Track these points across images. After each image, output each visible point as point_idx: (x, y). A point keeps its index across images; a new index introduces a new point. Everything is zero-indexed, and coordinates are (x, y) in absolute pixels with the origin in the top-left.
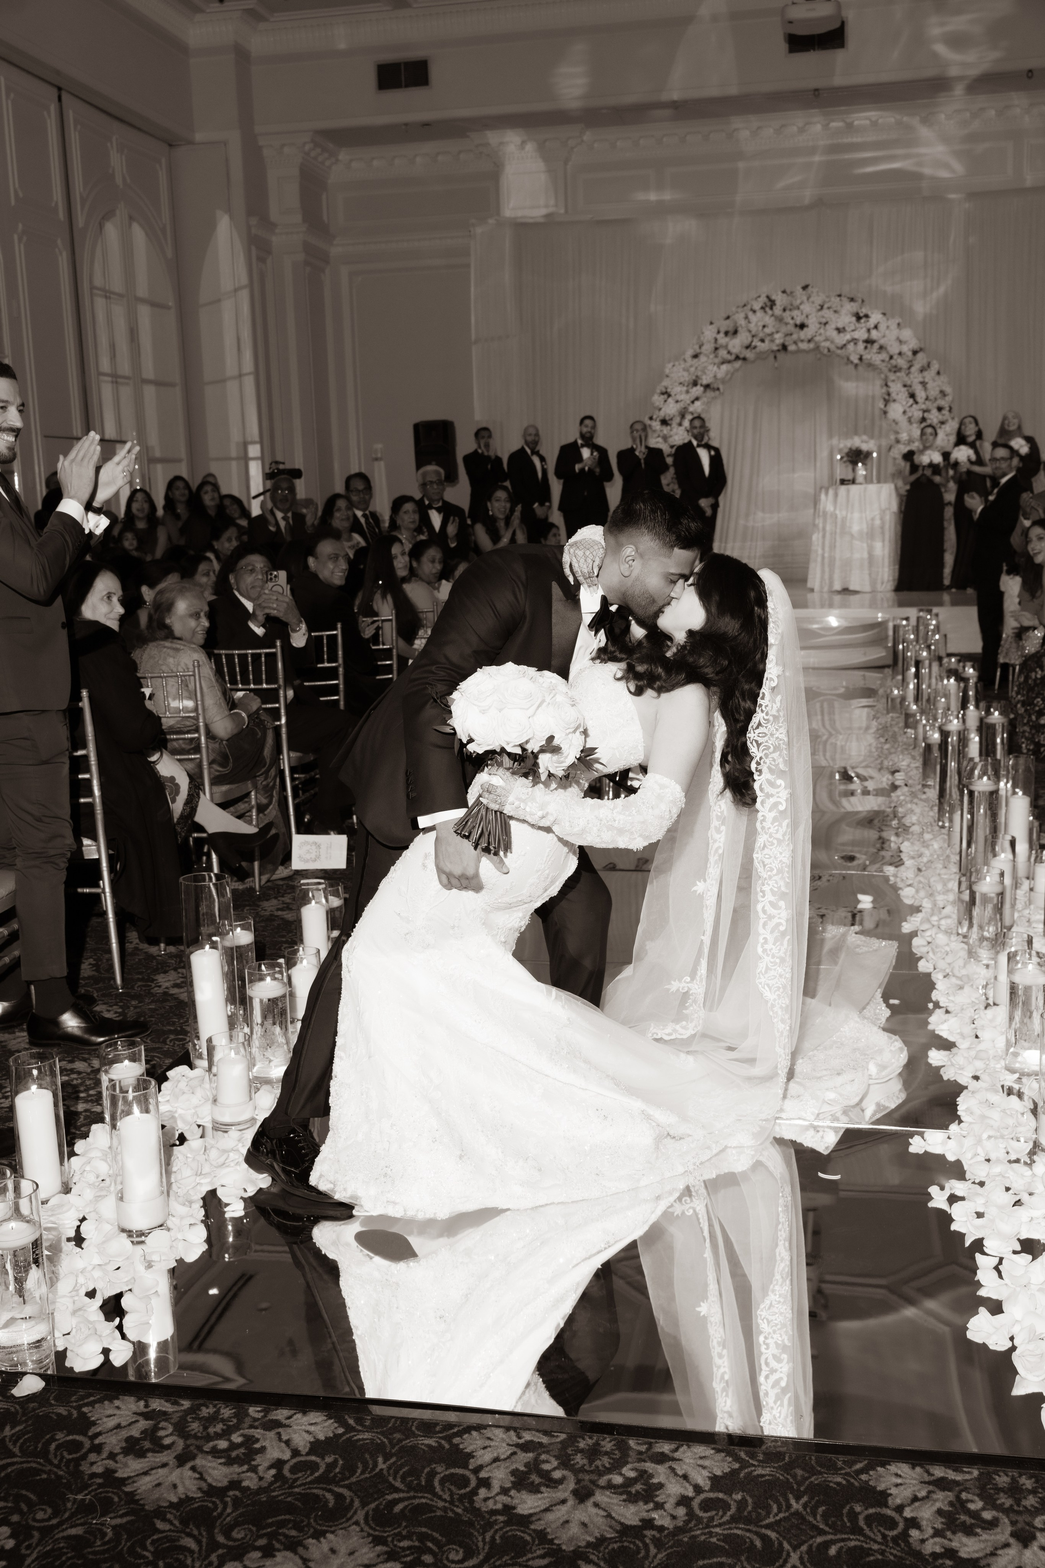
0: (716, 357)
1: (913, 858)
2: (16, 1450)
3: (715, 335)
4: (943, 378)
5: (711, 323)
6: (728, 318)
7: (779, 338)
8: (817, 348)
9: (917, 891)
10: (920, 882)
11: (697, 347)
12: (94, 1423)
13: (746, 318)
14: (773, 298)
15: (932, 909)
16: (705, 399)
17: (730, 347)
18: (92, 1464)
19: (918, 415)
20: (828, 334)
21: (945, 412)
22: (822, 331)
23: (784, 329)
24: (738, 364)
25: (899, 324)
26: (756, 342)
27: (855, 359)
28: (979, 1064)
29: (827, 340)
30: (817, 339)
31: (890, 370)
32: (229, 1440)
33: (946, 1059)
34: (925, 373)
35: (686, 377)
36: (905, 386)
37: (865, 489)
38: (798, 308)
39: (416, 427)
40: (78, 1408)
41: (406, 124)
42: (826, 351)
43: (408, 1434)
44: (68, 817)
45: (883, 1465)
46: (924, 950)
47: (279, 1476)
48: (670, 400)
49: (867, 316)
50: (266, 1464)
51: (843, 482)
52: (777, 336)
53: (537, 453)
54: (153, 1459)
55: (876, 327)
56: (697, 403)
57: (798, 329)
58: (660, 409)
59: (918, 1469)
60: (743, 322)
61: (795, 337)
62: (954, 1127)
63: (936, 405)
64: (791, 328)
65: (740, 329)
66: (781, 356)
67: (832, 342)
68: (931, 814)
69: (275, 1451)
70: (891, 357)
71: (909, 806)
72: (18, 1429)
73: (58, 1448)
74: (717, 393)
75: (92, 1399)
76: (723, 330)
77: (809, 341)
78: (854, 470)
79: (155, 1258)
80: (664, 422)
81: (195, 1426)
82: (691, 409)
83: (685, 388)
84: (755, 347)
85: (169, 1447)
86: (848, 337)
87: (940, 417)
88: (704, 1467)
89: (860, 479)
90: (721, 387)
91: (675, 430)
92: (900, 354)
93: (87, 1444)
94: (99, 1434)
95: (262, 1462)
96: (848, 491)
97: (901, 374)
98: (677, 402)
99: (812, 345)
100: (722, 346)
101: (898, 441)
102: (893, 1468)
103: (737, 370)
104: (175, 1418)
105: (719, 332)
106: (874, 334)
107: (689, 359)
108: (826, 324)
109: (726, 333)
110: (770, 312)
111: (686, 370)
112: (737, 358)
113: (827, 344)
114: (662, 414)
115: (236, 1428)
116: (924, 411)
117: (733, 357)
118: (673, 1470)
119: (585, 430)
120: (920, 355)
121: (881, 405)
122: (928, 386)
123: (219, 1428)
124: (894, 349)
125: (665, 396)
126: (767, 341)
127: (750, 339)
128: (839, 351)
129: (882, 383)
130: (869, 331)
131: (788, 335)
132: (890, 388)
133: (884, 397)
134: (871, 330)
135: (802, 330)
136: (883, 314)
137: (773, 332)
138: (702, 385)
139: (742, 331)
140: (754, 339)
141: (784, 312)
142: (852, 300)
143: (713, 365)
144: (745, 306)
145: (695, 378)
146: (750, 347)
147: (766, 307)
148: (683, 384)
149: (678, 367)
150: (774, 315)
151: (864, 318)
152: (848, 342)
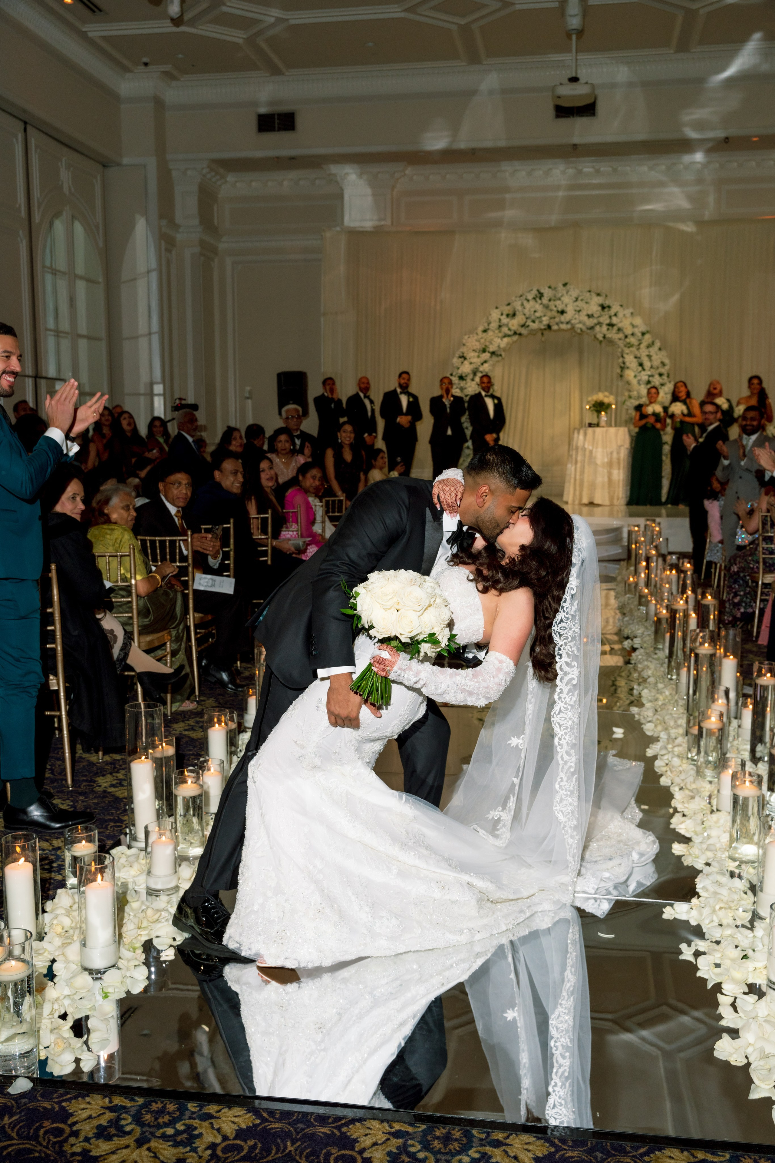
0: (500, 332)
1: (651, 701)
2: (14, 1135)
3: (499, 316)
4: (664, 353)
5: (497, 308)
6: (509, 304)
7: (545, 320)
8: (573, 328)
9: (656, 726)
10: (658, 719)
11: (486, 325)
12: (71, 1115)
13: (522, 305)
14: (542, 291)
15: (668, 739)
16: (491, 362)
17: (510, 326)
18: (72, 1145)
19: (645, 378)
20: (582, 318)
21: (665, 377)
22: (577, 316)
23: (549, 314)
24: (515, 338)
25: (632, 313)
26: (529, 323)
27: (600, 337)
28: (709, 854)
30: (573, 322)
31: (625, 346)
32: (175, 1128)
33: (685, 850)
34: (651, 349)
35: (478, 346)
36: (636, 357)
37: (607, 431)
38: (560, 299)
39: (279, 375)
40: (59, 1103)
41: (278, 158)
42: (579, 331)
43: (309, 1124)
44: (38, 658)
45: (660, 1150)
46: (664, 769)
47: (214, 1156)
48: (466, 362)
49: (609, 307)
50: (203, 1146)
51: (590, 425)
52: (544, 319)
53: (368, 397)
54: (117, 1142)
55: (615, 315)
56: (486, 365)
57: (559, 314)
58: (458, 368)
59: (685, 1153)
60: (519, 308)
61: (557, 320)
62: (694, 900)
63: (657, 372)
64: (554, 313)
65: (517, 313)
66: (546, 333)
67: (584, 324)
68: (662, 669)
69: (210, 1137)
70: (626, 337)
71: (646, 663)
72: (14, 1118)
73: (46, 1133)
74: (500, 358)
75: (69, 1096)
76: (505, 313)
77: (567, 323)
78: (598, 417)
79: (110, 990)
80: (461, 378)
81: (148, 1117)
82: (481, 369)
83: (477, 354)
84: (528, 326)
85: (129, 1133)
86: (595, 321)
87: (661, 381)
88: (529, 1151)
89: (603, 423)
90: (503, 354)
91: (469, 384)
92: (633, 334)
93: (68, 1131)
94: (76, 1123)
95: (201, 1145)
96: (594, 432)
97: (634, 349)
98: (471, 363)
99: (569, 326)
100: (504, 325)
101: (630, 397)
102: (667, 1152)
103: (514, 342)
104: (133, 1111)
105: (502, 314)
106: (615, 320)
107: (480, 333)
108: (579, 311)
109: (508, 315)
110: (539, 301)
111: (478, 341)
112: (515, 333)
113: (580, 326)
114: (460, 371)
115: (179, 1119)
116: (649, 376)
117: (512, 333)
118: (506, 1152)
119: (402, 381)
120: (647, 336)
121: (619, 371)
122: (653, 358)
123: (166, 1119)
124: (629, 331)
125: (462, 359)
126: (537, 322)
127: (524, 320)
128: (589, 331)
129: (619, 355)
130: (610, 317)
131: (552, 318)
132: (625, 359)
133: (620, 365)
134: (612, 317)
135: (563, 315)
136: (621, 306)
137: (541, 316)
138: (489, 352)
139: (519, 314)
140: (527, 320)
141: (549, 301)
142: (599, 294)
143: (498, 338)
144: (521, 296)
145: (484, 346)
146: (525, 326)
147: (537, 298)
148: (475, 351)
149: (472, 338)
150: (542, 304)
151: (607, 308)
152: (595, 325)
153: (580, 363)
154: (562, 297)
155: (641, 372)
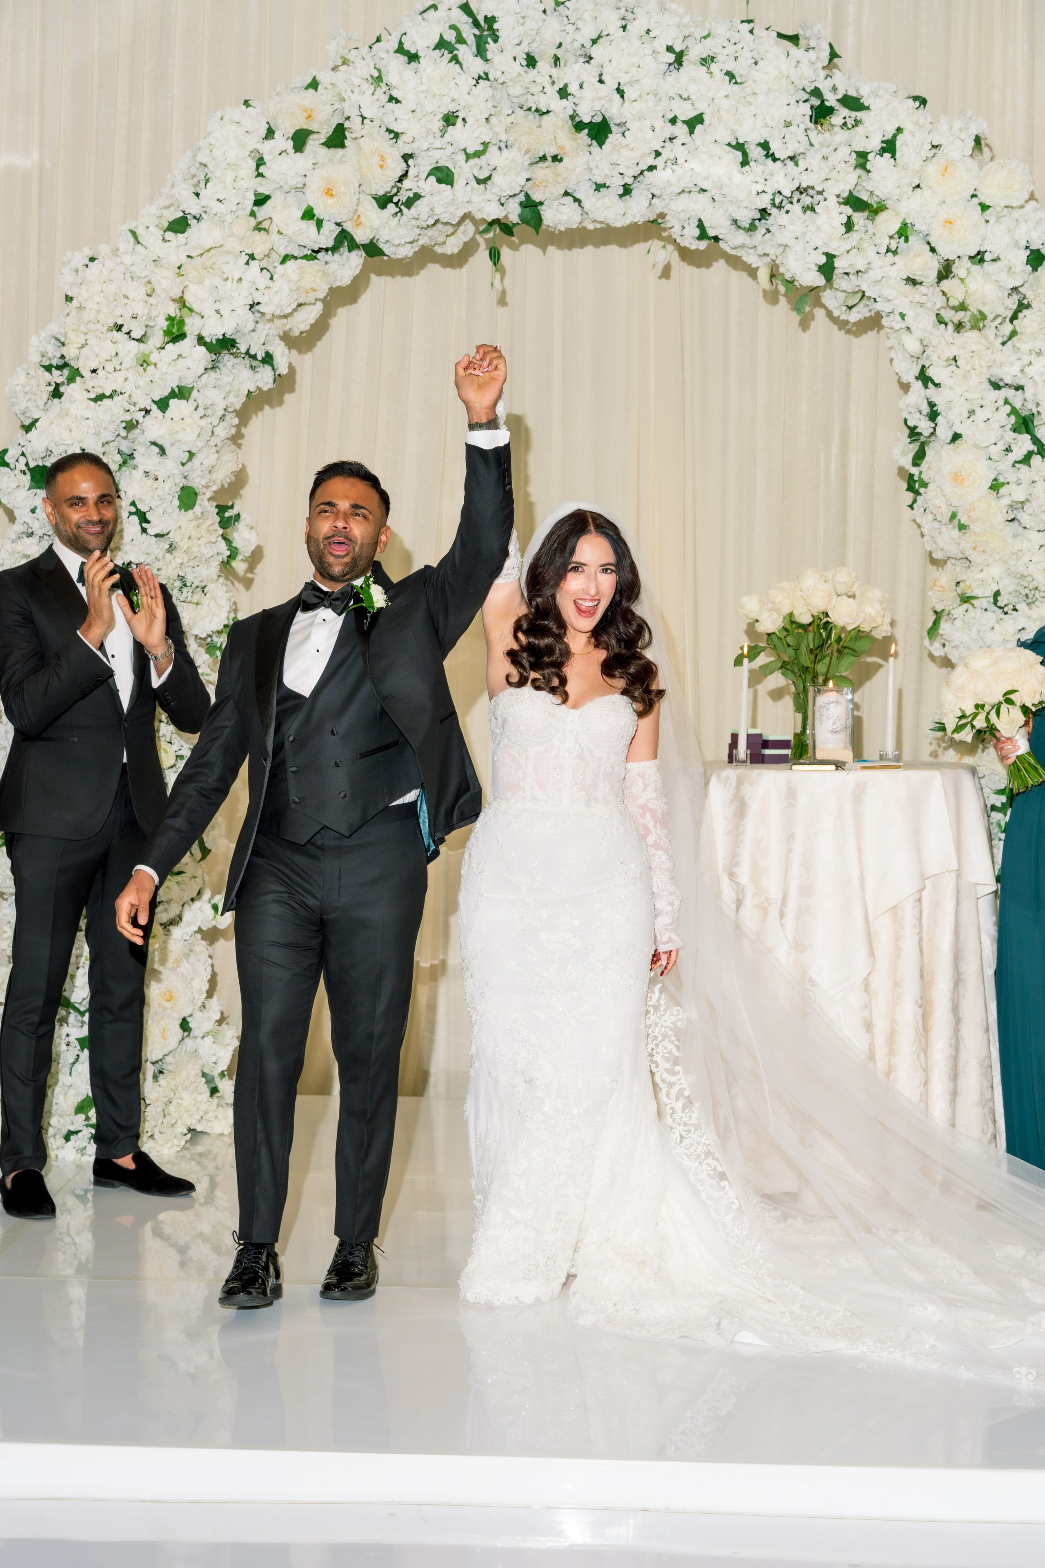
0: (258, 228)
3: (255, 142)
5: (240, 101)
6: (314, 85)
7: (507, 173)
8: (657, 219)
11: (185, 191)
13: (380, 81)
14: (486, 10)
17: (314, 198)
20: (699, 165)
22: (678, 150)
23: (530, 137)
24: (343, 266)
25: (978, 140)
26: (418, 183)
27: (800, 270)
29: (694, 188)
30: (658, 182)
31: (941, 321)
36: (996, 386)
37: (855, 787)
38: (589, 59)
48: (72, 391)
49: (852, 103)
51: (759, 750)
52: (499, 163)
55: (889, 147)
57: (583, 138)
58: (29, 425)
60: (366, 100)
61: (570, 170)
64: (555, 134)
65: (353, 124)
66: (514, 246)
67: (716, 198)
70: (945, 272)
74: (266, 372)
76: (286, 128)
77: (627, 191)
78: (802, 706)
82: (155, 429)
83: (132, 349)
84: (413, 203)
86: (778, 180)
89: (828, 744)
90: (279, 352)
92: (979, 258)
98: (100, 398)
99: (636, 209)
100: (281, 190)
105: (270, 133)
106: (881, 178)
107: (152, 237)
108: (691, 123)
109: (300, 140)
110: (476, 65)
111: (139, 276)
112: (343, 241)
113: (699, 207)
117: (327, 238)
125: (58, 376)
126: (461, 181)
127: (395, 167)
128: (741, 238)
129: (910, 374)
130: (862, 160)
131: (543, 158)
132: (940, 389)
133: (911, 423)
134: (870, 157)
135: (601, 144)
136: (915, 98)
137: (485, 145)
138: (201, 340)
139: (363, 132)
140: (408, 166)
141: (528, 66)
142: (794, 39)
143: (247, 263)
144: (378, 40)
145: (172, 310)
146: (395, 199)
147: (458, 46)
148: (125, 329)
149: (109, 264)
150: (487, 79)
151: (845, 112)
152: (777, 201)
154: (594, 42)
155: (1026, 460)
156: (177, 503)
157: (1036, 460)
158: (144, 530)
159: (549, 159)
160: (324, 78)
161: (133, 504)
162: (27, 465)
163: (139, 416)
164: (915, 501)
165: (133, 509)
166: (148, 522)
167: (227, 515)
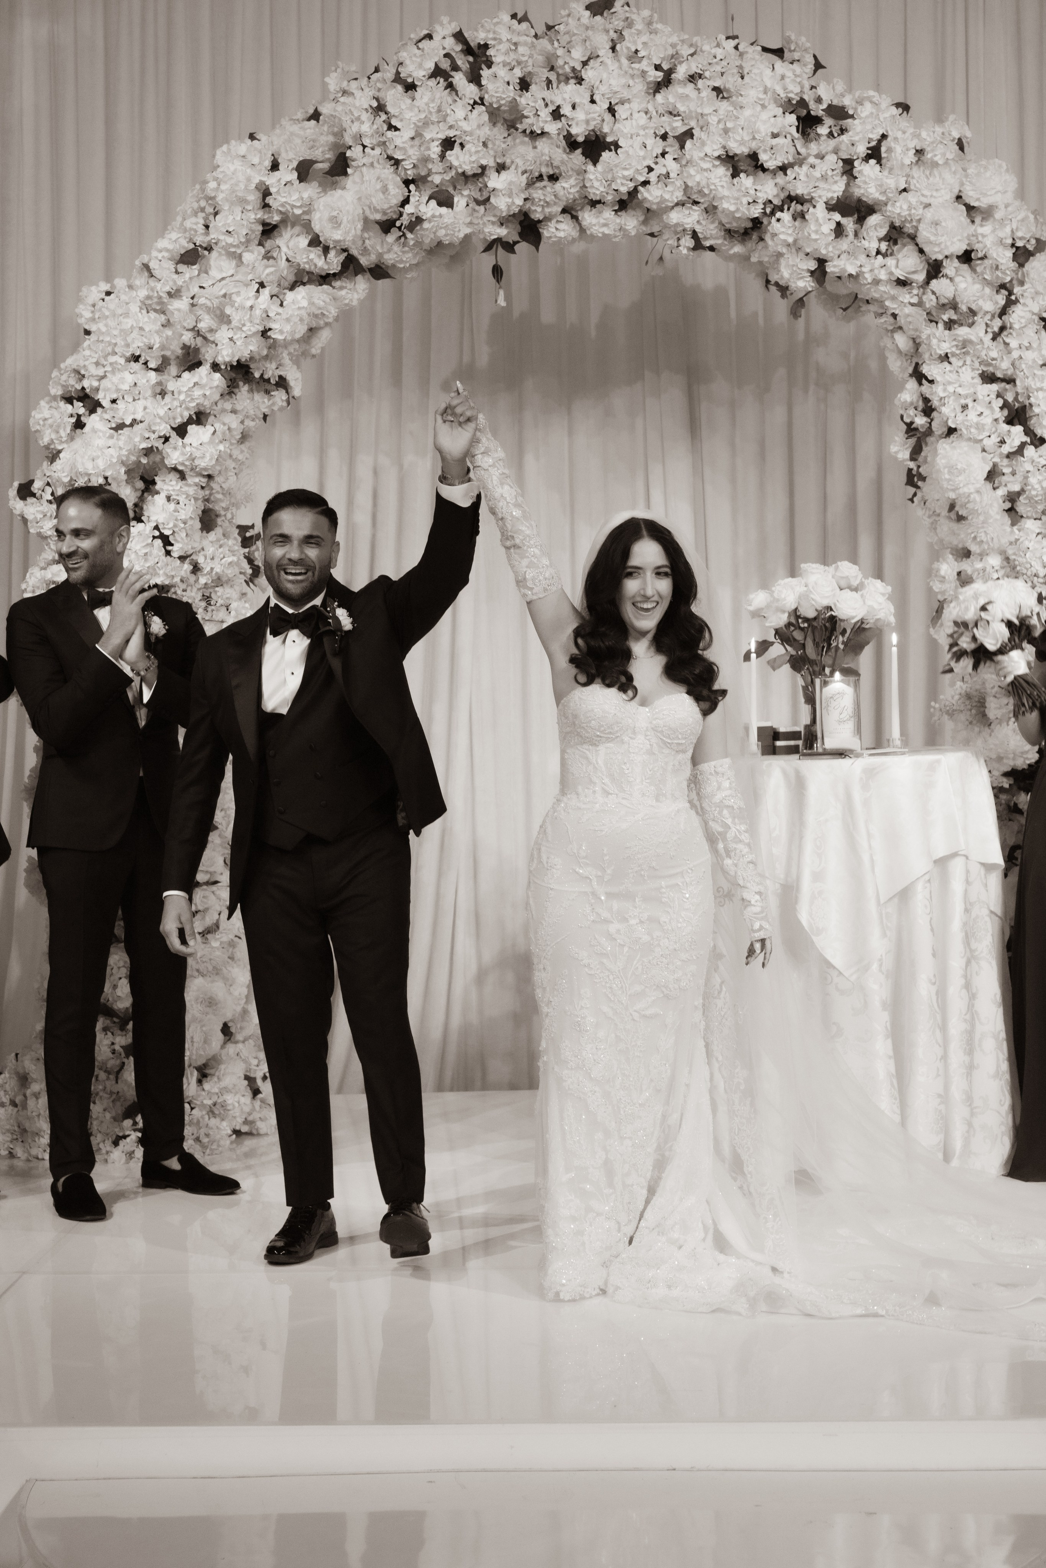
0: (268, 257)
3: (261, 174)
5: (244, 136)
6: (316, 116)
7: (505, 192)
8: (652, 232)
11: (194, 223)
13: (379, 111)
14: (479, 37)
17: (320, 226)
20: (695, 178)
22: (669, 164)
23: (525, 157)
24: (353, 289)
25: (959, 145)
26: (419, 206)
27: (795, 274)
29: (690, 200)
30: (651, 195)
31: (932, 320)
35: (154, 336)
36: (988, 378)
37: (864, 774)
38: (580, 80)
42: (684, 246)
48: (93, 422)
49: (838, 113)
51: (771, 742)
55: (874, 154)
57: (578, 156)
58: (54, 456)
61: (567, 188)
64: (550, 153)
65: (355, 152)
67: (711, 210)
70: (935, 270)
74: (280, 396)
76: (290, 159)
78: (810, 700)
82: (174, 455)
83: (150, 377)
84: (415, 225)
86: (769, 189)
89: (837, 733)
90: (290, 372)
92: (967, 257)
96: (795, 783)
97: (977, 333)
98: (120, 427)
99: (631, 222)
100: (287, 220)
103: (346, 315)
105: (275, 165)
106: (869, 183)
107: (165, 270)
108: (683, 138)
109: (304, 171)
110: (471, 91)
111: (155, 308)
112: (351, 265)
113: (693, 219)
117: (334, 262)
121: (901, 450)
124: (945, 238)
125: (79, 408)
126: (460, 202)
127: (397, 192)
128: (735, 247)
129: (904, 372)
130: (848, 166)
131: (540, 177)
132: (933, 386)
133: (908, 420)
134: (856, 163)
135: (595, 162)
136: (898, 105)
137: (483, 168)
138: (215, 367)
139: (365, 160)
140: (410, 191)
141: (521, 89)
142: (779, 53)
143: (258, 291)
144: (377, 70)
145: (187, 338)
146: (398, 224)
147: (453, 73)
148: (142, 360)
149: (124, 297)
150: (483, 104)
151: (828, 121)
152: (768, 210)
153: (693, 426)
154: (585, 63)
155: (1020, 450)
156: (198, 525)
157: (1030, 451)
158: (168, 553)
159: (545, 178)
160: (325, 110)
161: (157, 528)
162: (52, 494)
163: (159, 444)
164: (915, 495)
165: (157, 533)
166: (172, 545)
167: (248, 535)
